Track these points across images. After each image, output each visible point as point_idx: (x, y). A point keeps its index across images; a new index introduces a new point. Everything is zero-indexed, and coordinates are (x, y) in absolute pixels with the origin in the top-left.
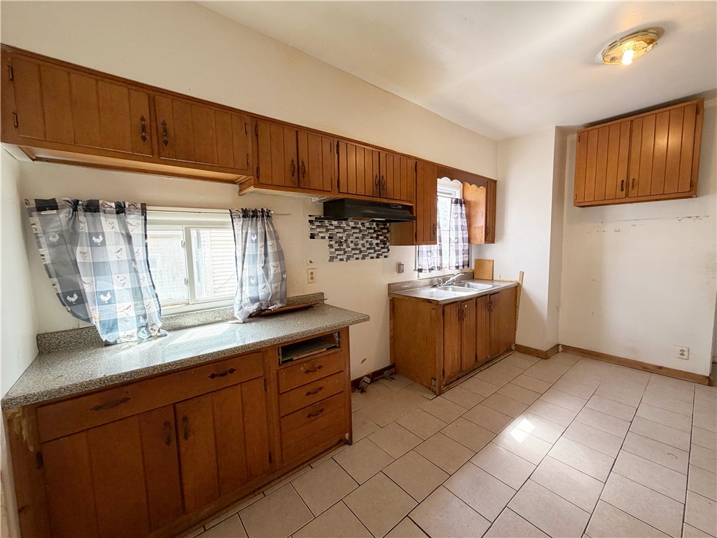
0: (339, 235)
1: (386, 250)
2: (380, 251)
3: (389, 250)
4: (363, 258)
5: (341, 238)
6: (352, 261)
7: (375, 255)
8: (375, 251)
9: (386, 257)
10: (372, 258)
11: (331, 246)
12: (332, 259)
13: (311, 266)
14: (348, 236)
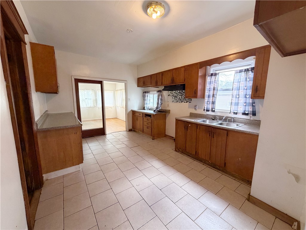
0: (175, 95)
1: (190, 100)
2: (187, 100)
3: (191, 100)
4: (182, 102)
5: (175, 96)
6: (183, 103)
7: (186, 101)
8: (186, 100)
9: (190, 102)
10: (185, 102)
11: (173, 98)
12: (173, 101)
13: (168, 103)
14: (178, 95)
